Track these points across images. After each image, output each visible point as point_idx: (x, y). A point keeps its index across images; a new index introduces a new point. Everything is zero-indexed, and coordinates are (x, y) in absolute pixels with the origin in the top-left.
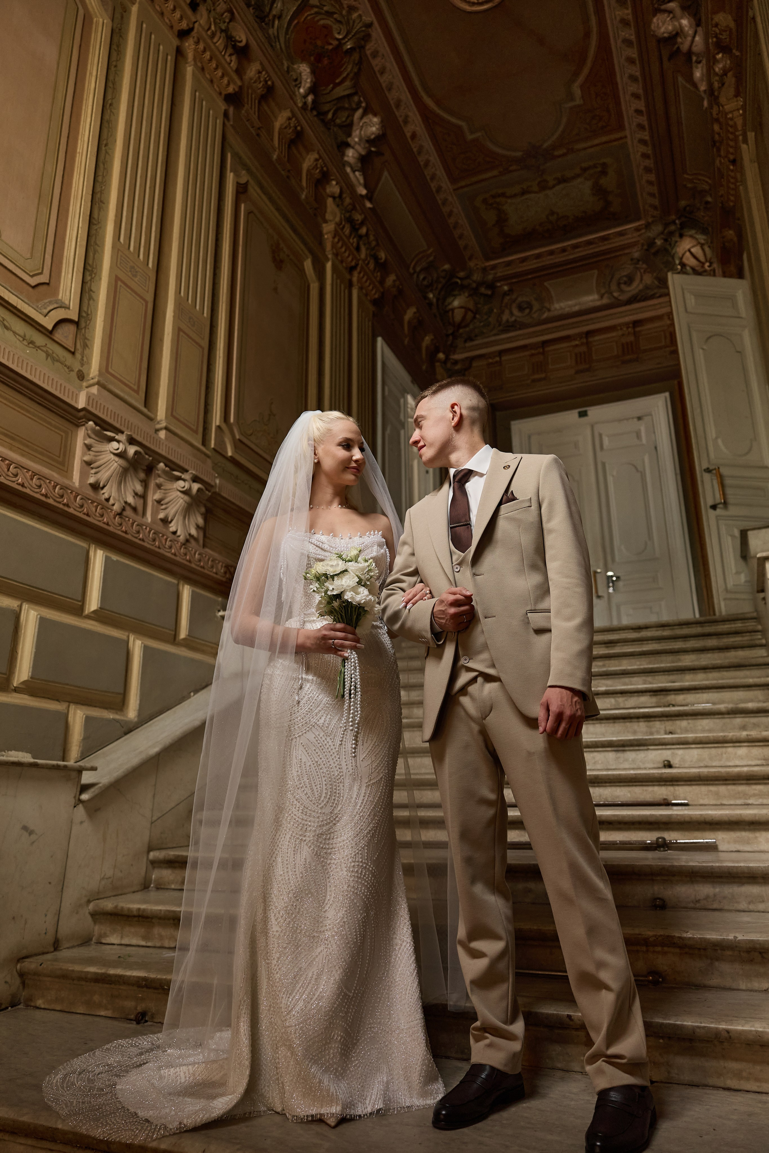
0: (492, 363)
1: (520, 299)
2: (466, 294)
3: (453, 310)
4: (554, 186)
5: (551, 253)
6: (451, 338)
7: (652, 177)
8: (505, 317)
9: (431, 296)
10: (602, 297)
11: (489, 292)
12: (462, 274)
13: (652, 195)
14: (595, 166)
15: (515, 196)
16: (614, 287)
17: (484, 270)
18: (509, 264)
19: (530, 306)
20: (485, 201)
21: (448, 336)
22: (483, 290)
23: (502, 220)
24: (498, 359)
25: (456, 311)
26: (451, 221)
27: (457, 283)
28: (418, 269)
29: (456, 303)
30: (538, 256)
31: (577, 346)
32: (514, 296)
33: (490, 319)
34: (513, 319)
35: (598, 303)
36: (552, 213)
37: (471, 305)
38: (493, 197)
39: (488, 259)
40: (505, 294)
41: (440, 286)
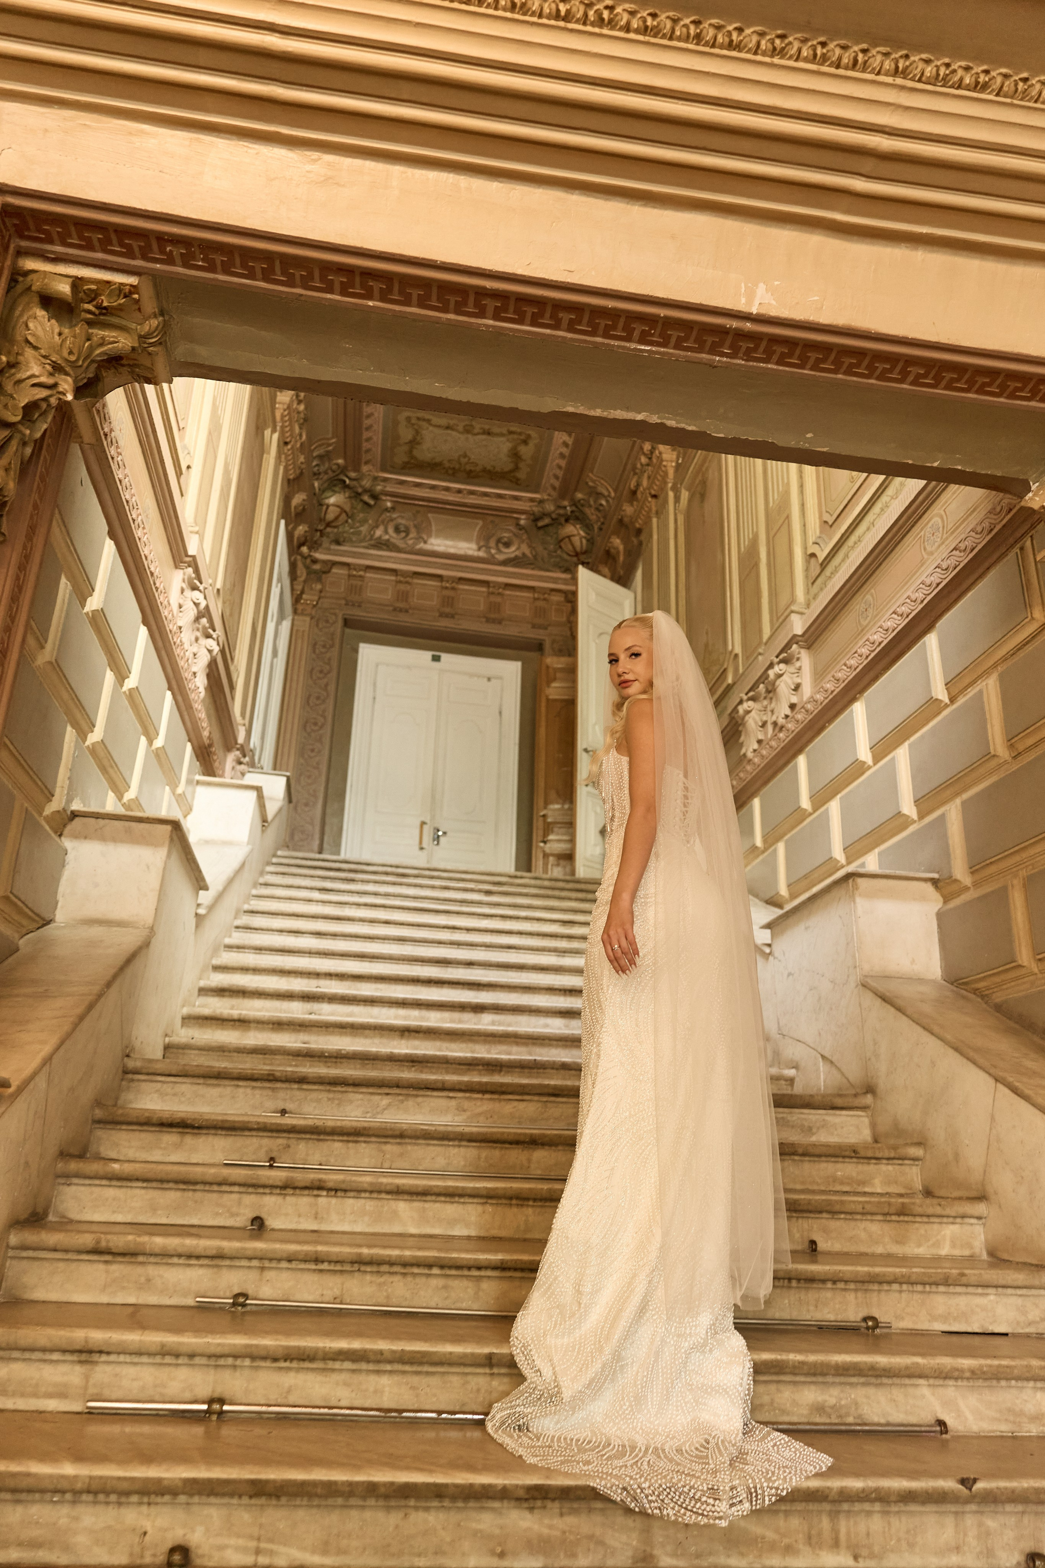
0: (354, 576)
1: (400, 521)
2: (347, 495)
3: (328, 506)
4: (478, 434)
5: (447, 489)
6: (318, 534)
7: (563, 463)
8: (378, 533)
9: (316, 484)
10: (479, 549)
11: (372, 502)
12: (353, 475)
13: (556, 477)
14: (520, 434)
15: (439, 426)
16: (492, 543)
17: (375, 478)
18: (402, 483)
19: (407, 532)
20: (408, 419)
21: (317, 530)
22: (366, 498)
23: (414, 443)
24: (361, 573)
25: (331, 508)
26: (367, 422)
27: (344, 482)
28: (315, 454)
29: (332, 500)
30: (433, 487)
31: (446, 588)
32: (394, 516)
33: (362, 529)
34: (387, 537)
35: (476, 554)
36: (465, 456)
37: (347, 508)
38: (418, 419)
39: (384, 470)
40: (387, 510)
41: (326, 477)
